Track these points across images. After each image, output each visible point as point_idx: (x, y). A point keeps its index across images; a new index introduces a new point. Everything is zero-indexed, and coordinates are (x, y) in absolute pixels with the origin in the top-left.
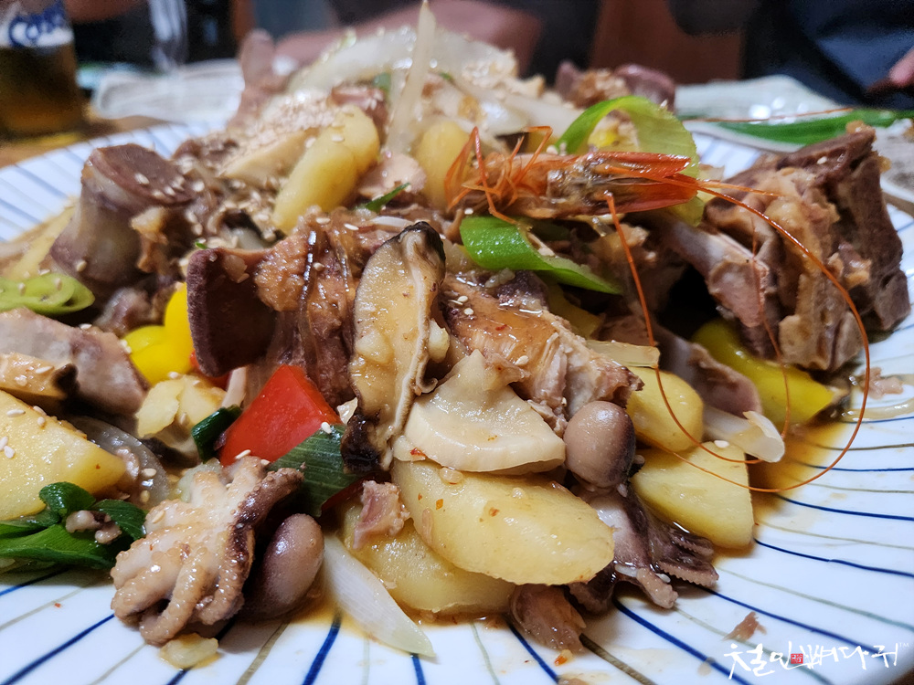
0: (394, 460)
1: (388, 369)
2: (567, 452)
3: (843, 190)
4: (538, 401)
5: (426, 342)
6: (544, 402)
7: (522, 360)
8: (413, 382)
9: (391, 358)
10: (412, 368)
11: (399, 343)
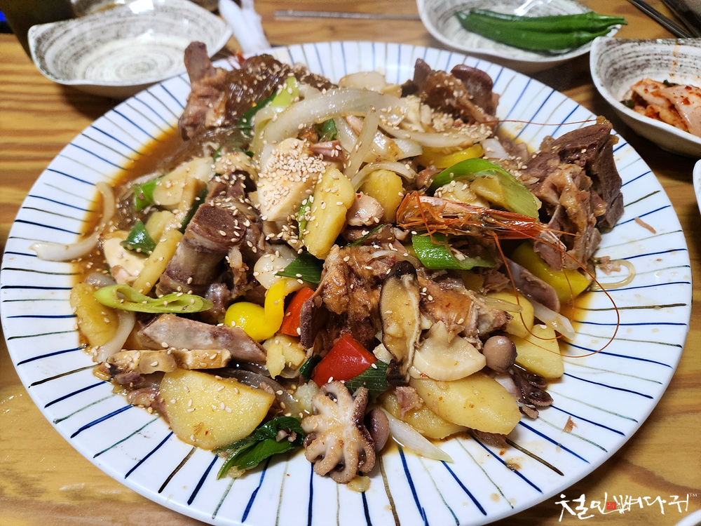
0: (411, 377)
1: (403, 338)
2: (487, 360)
3: (594, 167)
4: (469, 337)
5: (420, 325)
6: (471, 337)
7: (461, 321)
8: (415, 342)
9: (404, 333)
10: (414, 336)
11: (406, 326)
